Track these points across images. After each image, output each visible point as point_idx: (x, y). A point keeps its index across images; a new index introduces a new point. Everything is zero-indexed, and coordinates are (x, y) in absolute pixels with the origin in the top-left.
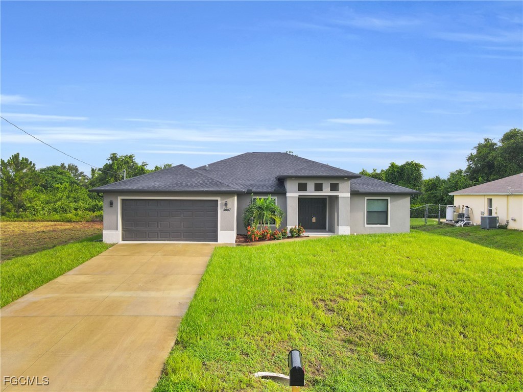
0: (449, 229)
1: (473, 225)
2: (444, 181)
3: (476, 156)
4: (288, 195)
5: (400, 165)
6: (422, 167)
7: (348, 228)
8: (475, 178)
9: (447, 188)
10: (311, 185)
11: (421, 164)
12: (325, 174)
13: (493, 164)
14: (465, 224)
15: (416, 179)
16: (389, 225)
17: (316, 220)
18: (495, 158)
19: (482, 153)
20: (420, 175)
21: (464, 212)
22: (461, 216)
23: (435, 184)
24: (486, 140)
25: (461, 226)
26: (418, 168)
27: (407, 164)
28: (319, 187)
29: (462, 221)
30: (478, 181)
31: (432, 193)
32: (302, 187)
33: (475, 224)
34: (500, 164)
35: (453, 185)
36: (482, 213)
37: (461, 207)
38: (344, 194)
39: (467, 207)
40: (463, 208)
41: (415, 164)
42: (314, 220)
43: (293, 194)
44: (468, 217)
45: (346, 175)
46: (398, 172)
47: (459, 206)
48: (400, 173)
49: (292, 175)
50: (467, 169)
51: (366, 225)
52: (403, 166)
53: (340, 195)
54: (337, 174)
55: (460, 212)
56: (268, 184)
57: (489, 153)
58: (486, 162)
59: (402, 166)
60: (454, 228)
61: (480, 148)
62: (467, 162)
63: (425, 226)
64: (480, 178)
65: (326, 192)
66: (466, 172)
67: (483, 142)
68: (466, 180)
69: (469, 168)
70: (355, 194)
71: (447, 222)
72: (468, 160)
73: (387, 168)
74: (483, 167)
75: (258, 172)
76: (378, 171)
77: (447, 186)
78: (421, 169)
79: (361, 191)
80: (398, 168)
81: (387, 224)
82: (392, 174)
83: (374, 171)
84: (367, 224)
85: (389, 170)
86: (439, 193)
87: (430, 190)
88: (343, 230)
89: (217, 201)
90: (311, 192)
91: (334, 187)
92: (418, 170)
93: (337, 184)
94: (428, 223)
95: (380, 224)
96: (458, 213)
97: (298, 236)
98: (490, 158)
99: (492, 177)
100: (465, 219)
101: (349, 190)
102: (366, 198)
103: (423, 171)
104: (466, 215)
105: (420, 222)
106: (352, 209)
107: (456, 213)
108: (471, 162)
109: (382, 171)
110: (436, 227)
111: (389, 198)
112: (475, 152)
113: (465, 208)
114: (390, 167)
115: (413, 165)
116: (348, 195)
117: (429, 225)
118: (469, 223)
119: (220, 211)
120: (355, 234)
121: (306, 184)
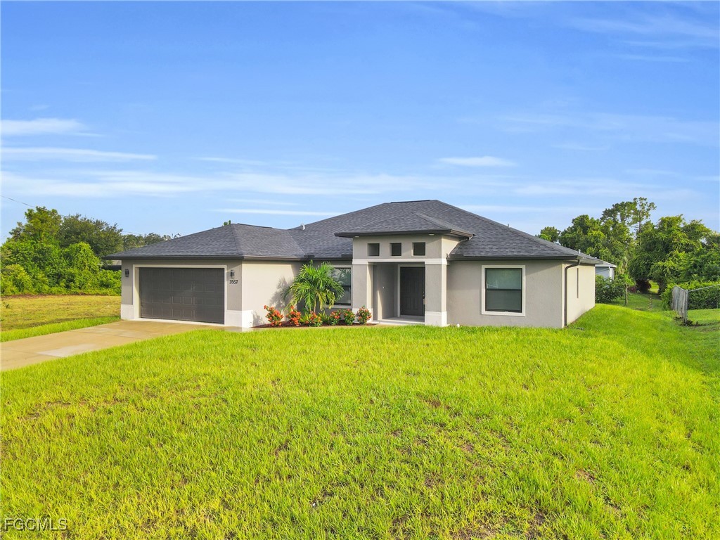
4: (355, 262)
7: (444, 315)
10: (385, 248)
16: (524, 314)
28: (396, 250)
32: (375, 250)
38: (433, 260)
43: (361, 262)
45: (432, 228)
51: (484, 312)
53: (428, 261)
65: (408, 256)
84: (487, 310)
89: (223, 269)
90: (385, 257)
93: (423, 245)
95: (510, 311)
101: (442, 254)
102: (484, 267)
111: (523, 267)
119: (226, 283)
120: (458, 326)
121: (379, 244)
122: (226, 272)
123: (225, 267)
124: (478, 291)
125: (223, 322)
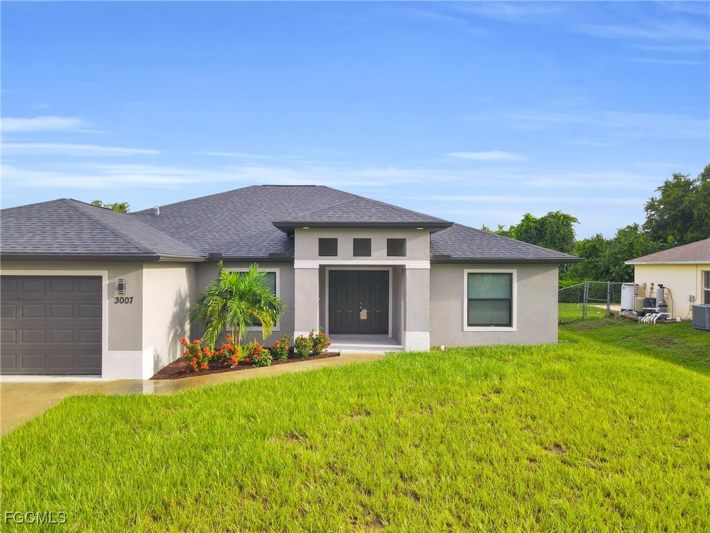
0: (629, 328)
1: (674, 321)
2: (609, 243)
3: (660, 202)
4: (298, 264)
5: (540, 218)
6: (574, 220)
7: (427, 335)
8: (660, 237)
9: (616, 253)
10: (345, 243)
11: (572, 215)
12: (374, 220)
13: (691, 213)
14: (659, 318)
15: (564, 239)
16: (514, 328)
17: (369, 314)
18: (694, 204)
19: (673, 196)
20: (571, 232)
21: (655, 296)
22: (650, 302)
23: (595, 247)
24: (676, 177)
25: (651, 322)
26: (567, 222)
27: (551, 215)
28: (362, 248)
29: (652, 312)
30: (665, 241)
31: (590, 262)
32: (328, 248)
33: (678, 320)
34: (702, 214)
35: (626, 248)
36: (692, 299)
37: (649, 287)
38: (416, 261)
39: (661, 286)
40: (652, 288)
41: (564, 216)
42: (364, 315)
43: (307, 263)
44: (664, 306)
45: (421, 220)
46: (536, 229)
47: (645, 285)
48: (540, 231)
49: (303, 221)
50: (647, 222)
51: (467, 328)
52: (544, 219)
53: (409, 263)
54: (399, 220)
55: (647, 296)
56: (264, 241)
57: (683, 196)
58: (679, 211)
59: (542, 218)
60: (639, 326)
61: (667, 189)
62: (646, 213)
63: (583, 319)
64: (670, 238)
65: (379, 258)
66: (644, 228)
67: (671, 179)
68: (645, 240)
69: (650, 221)
70: (439, 261)
71: (623, 313)
72: (647, 209)
73: (519, 222)
74: (674, 219)
75: (255, 219)
76: (506, 229)
77: (616, 250)
78: (572, 223)
79: (454, 256)
80: (535, 222)
81: (510, 324)
82: (526, 231)
83: (501, 228)
84: (469, 325)
85: (522, 225)
86: (602, 262)
87: (588, 257)
88: (416, 340)
89: (100, 278)
90: (345, 258)
91: (396, 248)
92: (568, 225)
93: (403, 242)
94: (589, 315)
95: (496, 325)
96: (643, 298)
97: (315, 355)
98: (686, 203)
99: (689, 235)
100: (657, 309)
101: (428, 254)
102: (466, 271)
103: (575, 227)
104: (659, 302)
105: (574, 311)
106: (435, 293)
107: (638, 298)
108: (653, 213)
109: (512, 227)
110: (602, 322)
111: (514, 272)
112: (658, 196)
113: (656, 288)
114: (522, 221)
115: (559, 218)
116: (426, 264)
117: (592, 319)
118: (664, 317)
119: (106, 303)
120: (443, 347)
121: (336, 240)
122: (105, 283)
123: (104, 274)
124: (459, 302)
125: (98, 373)
